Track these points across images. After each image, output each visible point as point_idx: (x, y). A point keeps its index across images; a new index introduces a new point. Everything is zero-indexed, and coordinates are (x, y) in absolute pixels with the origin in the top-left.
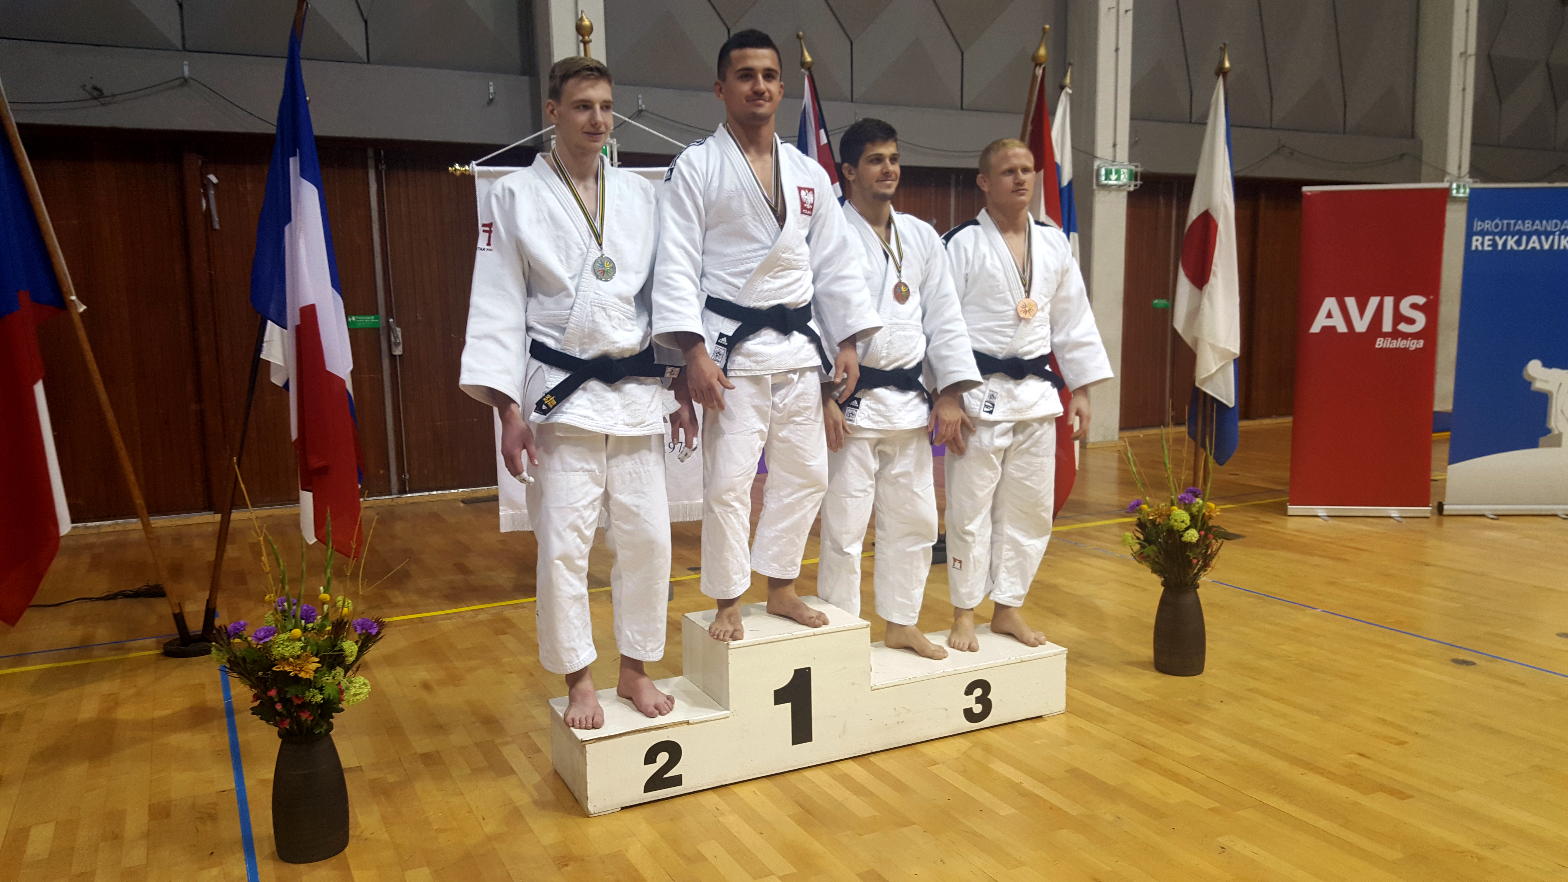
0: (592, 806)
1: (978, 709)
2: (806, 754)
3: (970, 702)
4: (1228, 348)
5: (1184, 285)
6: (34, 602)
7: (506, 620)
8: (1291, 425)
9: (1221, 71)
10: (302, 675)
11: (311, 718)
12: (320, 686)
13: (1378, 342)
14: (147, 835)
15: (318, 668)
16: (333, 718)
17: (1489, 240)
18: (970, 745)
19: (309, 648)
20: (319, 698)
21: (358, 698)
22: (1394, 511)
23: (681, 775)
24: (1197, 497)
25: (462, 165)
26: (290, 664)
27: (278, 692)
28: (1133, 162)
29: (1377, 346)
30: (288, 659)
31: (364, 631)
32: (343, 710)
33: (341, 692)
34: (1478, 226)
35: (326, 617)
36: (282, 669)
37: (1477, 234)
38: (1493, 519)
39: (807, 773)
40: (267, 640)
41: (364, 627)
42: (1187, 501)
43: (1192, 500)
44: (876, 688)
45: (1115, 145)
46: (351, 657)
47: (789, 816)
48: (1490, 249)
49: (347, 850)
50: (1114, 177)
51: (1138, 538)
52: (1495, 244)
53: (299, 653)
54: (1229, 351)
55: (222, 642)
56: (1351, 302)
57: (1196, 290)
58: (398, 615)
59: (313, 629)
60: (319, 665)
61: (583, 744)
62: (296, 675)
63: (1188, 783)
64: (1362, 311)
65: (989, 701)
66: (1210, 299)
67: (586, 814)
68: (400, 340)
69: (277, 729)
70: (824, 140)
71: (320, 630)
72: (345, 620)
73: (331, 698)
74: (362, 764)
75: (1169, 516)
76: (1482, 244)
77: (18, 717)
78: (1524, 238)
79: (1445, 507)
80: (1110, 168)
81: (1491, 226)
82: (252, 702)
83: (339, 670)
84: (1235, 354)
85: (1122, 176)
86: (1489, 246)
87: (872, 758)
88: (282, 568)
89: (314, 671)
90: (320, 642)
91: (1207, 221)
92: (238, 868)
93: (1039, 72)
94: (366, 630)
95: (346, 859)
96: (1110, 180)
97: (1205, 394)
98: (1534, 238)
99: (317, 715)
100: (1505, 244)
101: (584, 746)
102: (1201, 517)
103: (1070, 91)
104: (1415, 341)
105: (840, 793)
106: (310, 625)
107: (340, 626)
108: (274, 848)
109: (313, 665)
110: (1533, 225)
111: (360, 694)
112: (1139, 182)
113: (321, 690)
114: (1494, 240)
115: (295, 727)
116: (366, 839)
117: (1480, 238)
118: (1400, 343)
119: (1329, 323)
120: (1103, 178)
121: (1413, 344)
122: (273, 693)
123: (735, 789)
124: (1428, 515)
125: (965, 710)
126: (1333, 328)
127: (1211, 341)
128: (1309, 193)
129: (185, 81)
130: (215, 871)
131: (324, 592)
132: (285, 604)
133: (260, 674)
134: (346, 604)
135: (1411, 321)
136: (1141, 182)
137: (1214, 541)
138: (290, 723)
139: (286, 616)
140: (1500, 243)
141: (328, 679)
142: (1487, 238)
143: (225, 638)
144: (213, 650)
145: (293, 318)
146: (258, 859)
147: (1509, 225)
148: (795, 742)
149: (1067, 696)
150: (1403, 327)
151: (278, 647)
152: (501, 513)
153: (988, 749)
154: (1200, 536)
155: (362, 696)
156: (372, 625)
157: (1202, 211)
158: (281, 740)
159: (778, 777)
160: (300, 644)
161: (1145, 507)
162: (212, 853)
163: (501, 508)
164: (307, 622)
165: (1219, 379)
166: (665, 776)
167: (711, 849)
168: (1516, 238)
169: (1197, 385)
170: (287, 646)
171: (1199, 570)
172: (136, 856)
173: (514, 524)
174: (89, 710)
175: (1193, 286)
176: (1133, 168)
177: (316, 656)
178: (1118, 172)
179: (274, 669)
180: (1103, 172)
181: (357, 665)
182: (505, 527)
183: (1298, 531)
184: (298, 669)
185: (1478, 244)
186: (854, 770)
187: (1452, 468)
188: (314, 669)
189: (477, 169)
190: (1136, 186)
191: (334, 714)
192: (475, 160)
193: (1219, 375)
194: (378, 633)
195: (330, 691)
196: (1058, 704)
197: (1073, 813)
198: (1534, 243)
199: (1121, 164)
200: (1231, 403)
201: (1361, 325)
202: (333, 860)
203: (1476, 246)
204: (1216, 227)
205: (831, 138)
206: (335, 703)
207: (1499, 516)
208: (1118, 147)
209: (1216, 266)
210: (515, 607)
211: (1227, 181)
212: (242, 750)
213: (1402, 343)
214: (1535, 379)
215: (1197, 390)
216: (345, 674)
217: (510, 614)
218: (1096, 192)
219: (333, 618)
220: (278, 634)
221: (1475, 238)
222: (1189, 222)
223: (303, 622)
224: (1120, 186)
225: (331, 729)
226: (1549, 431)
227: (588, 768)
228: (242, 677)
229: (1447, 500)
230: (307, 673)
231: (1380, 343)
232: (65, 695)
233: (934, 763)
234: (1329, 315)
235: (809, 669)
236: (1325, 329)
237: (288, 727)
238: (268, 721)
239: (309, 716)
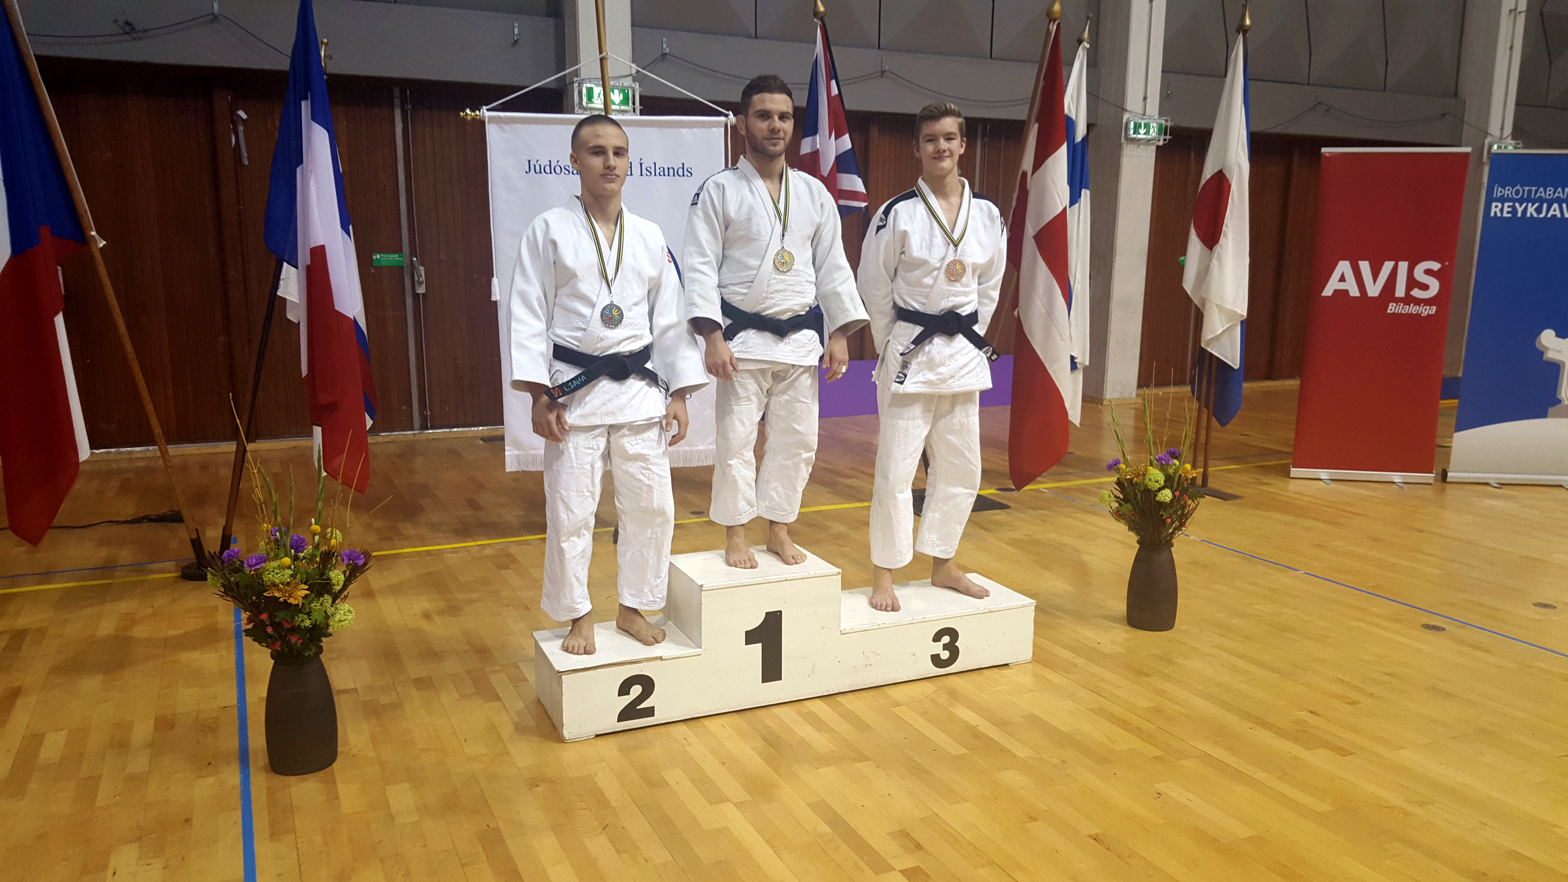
0: (567, 734)
1: (945, 655)
2: (774, 692)
3: (938, 648)
4: (1235, 309)
5: (1195, 245)
6: (56, 522)
7: (509, 556)
8: (1298, 388)
9: (1242, 29)
10: (292, 601)
11: (300, 641)
12: (308, 610)
13: (1390, 307)
14: (152, 745)
15: (306, 595)
16: (322, 642)
17: (1509, 207)
18: (934, 688)
19: (299, 576)
20: (308, 623)
21: (342, 624)
22: (1397, 477)
23: (653, 707)
24: (1176, 458)
25: (473, 110)
26: (279, 590)
27: (269, 616)
28: (1163, 116)
29: (1389, 311)
30: (278, 586)
31: (351, 562)
32: (330, 635)
33: (327, 617)
34: (1498, 192)
35: (317, 547)
36: (271, 595)
37: (1497, 200)
38: (1496, 487)
39: (775, 710)
40: (258, 567)
41: (351, 557)
42: (1163, 462)
43: (1169, 461)
44: (845, 632)
45: (1145, 99)
46: (338, 585)
47: (752, 749)
48: (1510, 215)
49: (334, 765)
50: (1142, 131)
51: (1116, 497)
52: (1514, 211)
53: (289, 580)
54: (1237, 312)
55: (216, 568)
56: (1365, 266)
57: (1207, 250)
58: (407, 547)
59: (304, 558)
60: (308, 592)
61: (560, 674)
62: (285, 600)
63: (1138, 732)
64: (1375, 276)
65: (957, 648)
66: (1219, 259)
67: (561, 740)
68: (423, 278)
69: (270, 651)
70: (835, 91)
71: (311, 559)
72: (333, 550)
73: (318, 623)
74: (358, 686)
75: (1144, 475)
76: (1502, 211)
77: (41, 632)
78: (1545, 205)
79: (1449, 474)
80: (1140, 121)
81: (1511, 193)
82: (247, 624)
83: (328, 599)
84: (1242, 316)
85: (1152, 130)
86: (1508, 212)
87: (839, 698)
88: (274, 500)
89: (303, 598)
90: (309, 571)
91: (1221, 181)
92: (232, 777)
93: (1053, 28)
94: (353, 561)
95: (333, 773)
96: (1139, 133)
97: (1211, 354)
98: (1556, 205)
99: (306, 639)
100: (1525, 211)
101: (561, 676)
102: (1176, 479)
103: (1088, 46)
104: (1428, 308)
105: (805, 731)
106: (301, 555)
107: (327, 557)
108: (267, 761)
109: (302, 591)
110: (1554, 193)
111: (345, 620)
112: (1168, 137)
113: (309, 614)
114: (1514, 207)
115: (286, 649)
116: (353, 756)
117: (1500, 205)
118: (1413, 309)
119: (1342, 286)
120: (1132, 132)
121: (1425, 310)
122: (264, 617)
123: (705, 722)
124: (1432, 481)
125: (932, 656)
126: (1346, 291)
127: (1218, 303)
128: (1327, 155)
129: (215, 18)
130: (211, 780)
131: (316, 524)
132: (278, 534)
133: (254, 598)
134: (334, 535)
135: (1425, 287)
136: (1171, 137)
137: (1190, 502)
138: (281, 645)
139: (278, 545)
140: (1520, 210)
141: (315, 605)
142: (1506, 204)
143: (219, 564)
144: (209, 576)
145: (304, 258)
146: (252, 770)
147: (1530, 191)
148: (765, 679)
149: (1035, 645)
150: (1416, 293)
151: (269, 574)
152: (506, 453)
153: (953, 694)
154: (1174, 496)
155: (346, 622)
156: (359, 556)
157: (1216, 171)
158: (273, 661)
159: (747, 713)
160: (290, 572)
161: (1123, 466)
162: (210, 763)
163: (506, 448)
164: (297, 551)
165: (1225, 340)
166: (638, 708)
167: (675, 776)
168: (1536, 205)
169: (1203, 345)
170: (277, 574)
171: (1175, 529)
172: (139, 763)
173: (519, 464)
174: (107, 627)
175: (1204, 247)
176: (1163, 122)
177: (305, 584)
178: (1147, 126)
179: (265, 594)
180: (1132, 125)
181: (345, 593)
182: (511, 466)
183: (1298, 494)
184: (287, 595)
185: (1498, 210)
186: (821, 708)
187: (1458, 436)
188: (303, 596)
189: (488, 114)
190: (1165, 140)
191: (324, 639)
192: (486, 105)
193: (1226, 336)
194: (365, 564)
195: (317, 617)
196: (1027, 653)
197: (1022, 757)
198: (1555, 211)
199: (1151, 117)
200: (1236, 365)
201: (1374, 290)
202: (321, 774)
203: (1495, 213)
204: (1230, 187)
205: (842, 89)
206: (323, 629)
207: (1502, 485)
208: (1148, 100)
209: (1227, 227)
210: (520, 543)
211: (1242, 140)
212: (246, 670)
213: (1414, 309)
214: (1547, 348)
215: (1204, 350)
216: (334, 602)
217: (514, 550)
218: (1124, 146)
219: (324, 548)
220: (269, 562)
221: (1494, 204)
222: (1203, 181)
223: (293, 551)
224: (1149, 140)
225: (321, 652)
226: (1559, 402)
227: (564, 697)
228: (235, 600)
229: (1452, 465)
230: (296, 599)
231: (1392, 308)
232: (87, 612)
233: (898, 704)
234: (1342, 279)
235: (780, 612)
236: (1336, 292)
237: (279, 649)
238: (260, 643)
239: (299, 639)
